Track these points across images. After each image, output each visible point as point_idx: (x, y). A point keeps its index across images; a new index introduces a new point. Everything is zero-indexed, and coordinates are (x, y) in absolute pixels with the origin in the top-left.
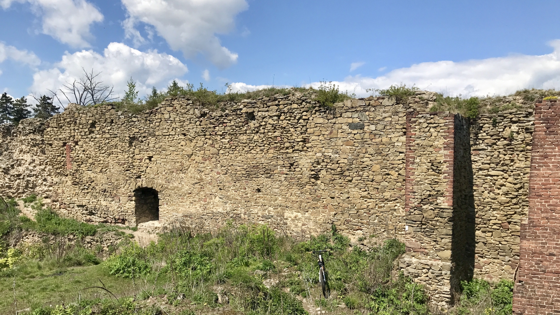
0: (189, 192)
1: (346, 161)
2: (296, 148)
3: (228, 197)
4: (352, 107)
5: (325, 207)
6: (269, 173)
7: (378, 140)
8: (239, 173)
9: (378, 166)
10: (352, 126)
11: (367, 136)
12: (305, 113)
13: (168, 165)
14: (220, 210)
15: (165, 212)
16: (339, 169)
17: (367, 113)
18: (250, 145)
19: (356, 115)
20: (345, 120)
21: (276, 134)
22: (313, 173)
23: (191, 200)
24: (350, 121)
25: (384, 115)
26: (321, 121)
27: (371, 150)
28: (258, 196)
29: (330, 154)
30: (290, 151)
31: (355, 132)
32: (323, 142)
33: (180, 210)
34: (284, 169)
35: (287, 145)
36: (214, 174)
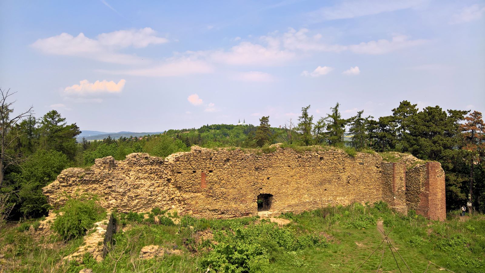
0: (292, 194)
1: (358, 176)
2: (341, 171)
3: (312, 195)
4: (360, 157)
5: (352, 194)
6: (330, 182)
7: (368, 168)
8: (317, 183)
9: (368, 177)
10: (360, 164)
11: (365, 167)
12: (344, 158)
13: (279, 182)
14: (307, 200)
15: (277, 205)
16: (356, 179)
17: (365, 159)
18: (321, 170)
19: (361, 160)
20: (358, 161)
21: (333, 166)
22: (347, 181)
23: (292, 197)
24: (359, 162)
25: (370, 160)
26: (350, 161)
27: (366, 172)
28: (325, 192)
29: (353, 174)
30: (338, 173)
31: (361, 165)
32: (350, 169)
33: (286, 203)
34: (336, 180)
35: (337, 170)
36: (305, 184)
